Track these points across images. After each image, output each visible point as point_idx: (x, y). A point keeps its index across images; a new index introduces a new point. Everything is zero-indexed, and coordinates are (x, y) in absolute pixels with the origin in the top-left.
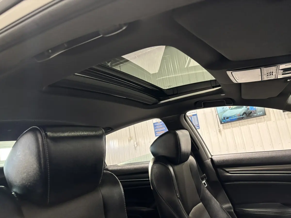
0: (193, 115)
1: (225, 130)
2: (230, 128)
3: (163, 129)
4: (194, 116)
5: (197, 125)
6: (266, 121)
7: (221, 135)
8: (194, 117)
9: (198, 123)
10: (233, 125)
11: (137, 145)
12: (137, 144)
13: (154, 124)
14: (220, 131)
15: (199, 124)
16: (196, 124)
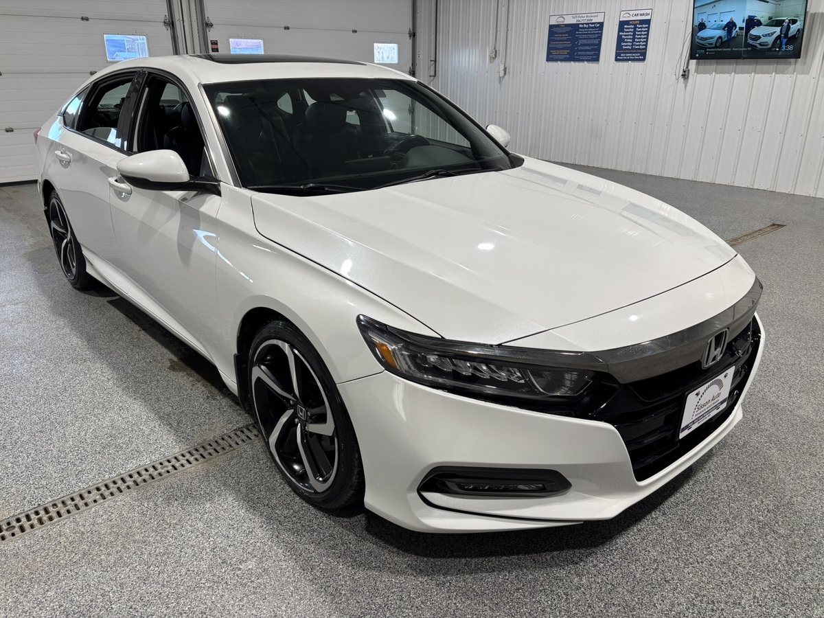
0: (642, 22)
1: (698, 75)
2: (711, 73)
3: (568, 45)
4: (644, 26)
5: (643, 49)
6: (795, 73)
7: (686, 86)
8: (642, 28)
9: (646, 45)
10: (720, 67)
11: (505, 74)
12: (505, 70)
13: (551, 27)
14: (685, 75)
15: (646, 49)
16: (641, 47)
